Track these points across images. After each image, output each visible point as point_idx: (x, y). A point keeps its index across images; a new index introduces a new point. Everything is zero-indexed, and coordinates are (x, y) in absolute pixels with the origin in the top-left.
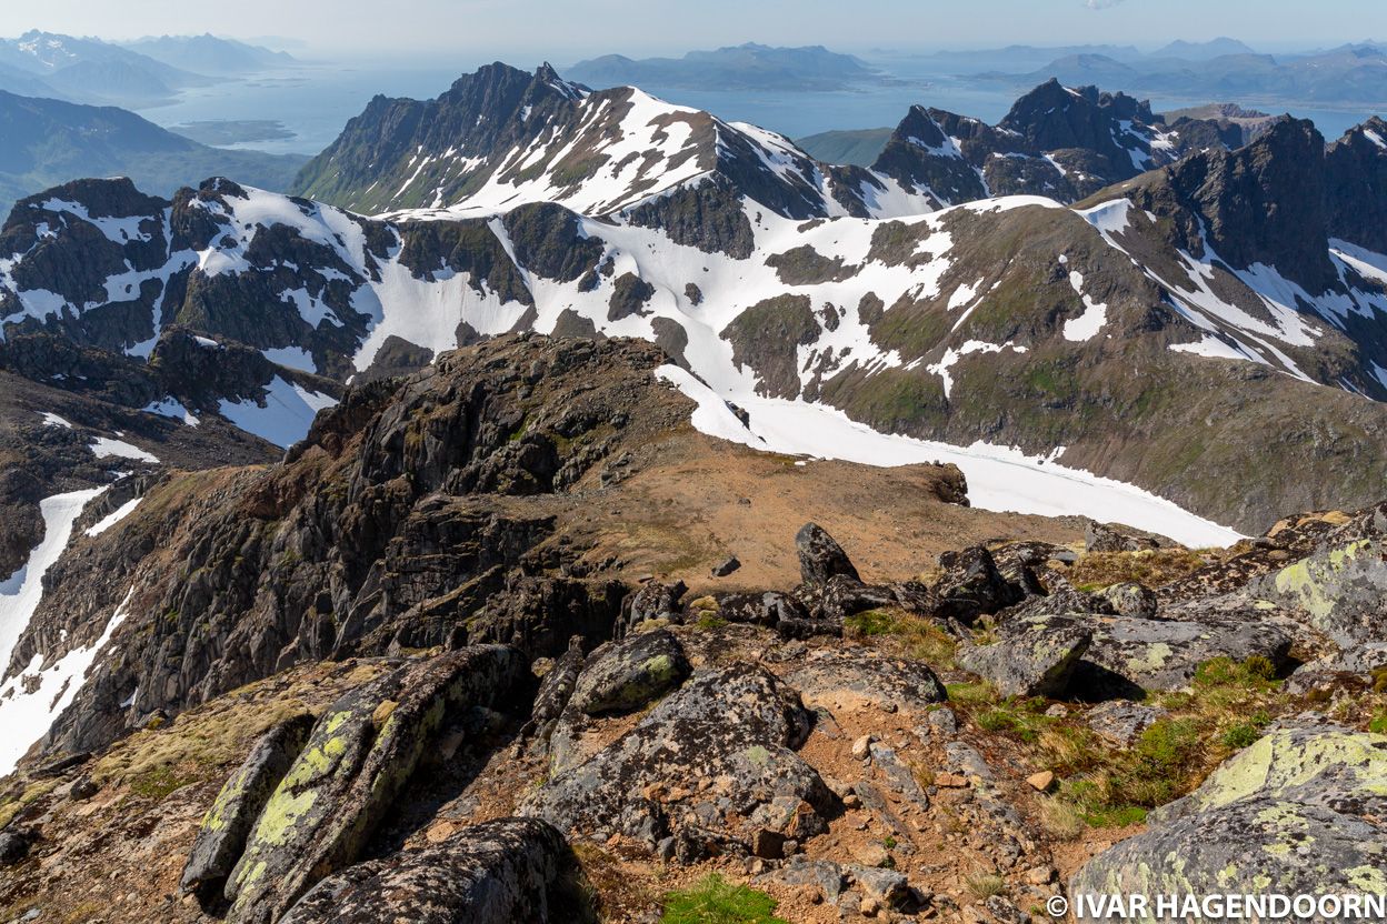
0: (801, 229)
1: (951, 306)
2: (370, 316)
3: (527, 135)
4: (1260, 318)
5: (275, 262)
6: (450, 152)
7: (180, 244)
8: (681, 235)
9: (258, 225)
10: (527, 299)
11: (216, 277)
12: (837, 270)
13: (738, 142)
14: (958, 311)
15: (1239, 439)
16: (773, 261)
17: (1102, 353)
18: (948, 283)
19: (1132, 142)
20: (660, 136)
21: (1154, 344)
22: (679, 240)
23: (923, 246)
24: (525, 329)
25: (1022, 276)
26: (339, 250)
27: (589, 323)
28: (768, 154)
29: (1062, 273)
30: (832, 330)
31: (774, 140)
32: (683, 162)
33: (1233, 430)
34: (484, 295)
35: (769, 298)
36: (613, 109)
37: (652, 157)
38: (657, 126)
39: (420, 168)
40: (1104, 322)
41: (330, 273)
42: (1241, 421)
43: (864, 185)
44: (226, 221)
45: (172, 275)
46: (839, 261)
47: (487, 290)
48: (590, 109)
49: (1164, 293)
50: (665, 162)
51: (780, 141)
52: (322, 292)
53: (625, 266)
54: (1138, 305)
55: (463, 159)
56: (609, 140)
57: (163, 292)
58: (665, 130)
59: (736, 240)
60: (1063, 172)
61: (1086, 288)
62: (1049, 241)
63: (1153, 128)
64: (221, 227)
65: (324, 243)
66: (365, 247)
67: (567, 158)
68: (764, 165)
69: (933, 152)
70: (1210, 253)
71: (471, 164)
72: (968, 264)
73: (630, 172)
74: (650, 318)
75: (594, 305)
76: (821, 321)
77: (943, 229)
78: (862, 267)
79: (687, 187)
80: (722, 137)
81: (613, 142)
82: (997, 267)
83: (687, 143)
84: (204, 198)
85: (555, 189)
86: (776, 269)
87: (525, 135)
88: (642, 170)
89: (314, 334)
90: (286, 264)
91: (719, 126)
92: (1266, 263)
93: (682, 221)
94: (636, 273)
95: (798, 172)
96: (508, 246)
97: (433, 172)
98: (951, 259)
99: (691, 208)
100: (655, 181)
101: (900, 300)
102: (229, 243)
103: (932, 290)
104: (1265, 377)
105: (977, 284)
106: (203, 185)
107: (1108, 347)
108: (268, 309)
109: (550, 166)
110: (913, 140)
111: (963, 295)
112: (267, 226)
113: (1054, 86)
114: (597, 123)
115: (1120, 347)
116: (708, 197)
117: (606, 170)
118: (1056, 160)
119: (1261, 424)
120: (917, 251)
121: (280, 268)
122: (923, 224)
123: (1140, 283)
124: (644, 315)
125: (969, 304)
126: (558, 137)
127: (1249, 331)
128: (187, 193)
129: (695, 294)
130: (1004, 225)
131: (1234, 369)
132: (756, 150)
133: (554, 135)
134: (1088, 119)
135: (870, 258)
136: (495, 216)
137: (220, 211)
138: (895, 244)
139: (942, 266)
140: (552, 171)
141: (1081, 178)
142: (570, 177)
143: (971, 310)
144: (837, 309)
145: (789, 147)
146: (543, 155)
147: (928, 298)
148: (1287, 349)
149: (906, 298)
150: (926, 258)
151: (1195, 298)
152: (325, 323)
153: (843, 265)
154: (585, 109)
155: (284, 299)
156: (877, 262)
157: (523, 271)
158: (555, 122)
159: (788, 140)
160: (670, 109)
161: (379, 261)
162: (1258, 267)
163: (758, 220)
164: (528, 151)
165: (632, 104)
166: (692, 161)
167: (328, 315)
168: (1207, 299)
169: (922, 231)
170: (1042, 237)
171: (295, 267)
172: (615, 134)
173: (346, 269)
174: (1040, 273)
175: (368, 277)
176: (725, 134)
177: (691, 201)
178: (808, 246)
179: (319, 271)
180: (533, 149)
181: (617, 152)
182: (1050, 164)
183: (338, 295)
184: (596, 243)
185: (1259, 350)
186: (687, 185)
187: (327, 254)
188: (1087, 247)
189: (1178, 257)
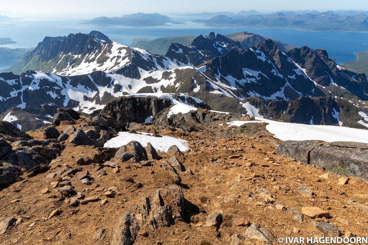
0: (149, 73)
1: (176, 87)
2: (65, 96)
3: (90, 52)
4: (228, 85)
5: (44, 86)
6: (70, 54)
7: (24, 85)
8: (127, 75)
9: (40, 79)
10: (97, 90)
11: (33, 91)
12: (156, 81)
13: (137, 53)
14: (177, 88)
15: (218, 106)
16: (144, 79)
17: (199, 94)
18: (175, 83)
19: (219, 46)
20: (120, 52)
21: (207, 92)
22: (126, 76)
23: (171, 76)
24: (97, 96)
25: (187, 81)
26: (57, 83)
27: (110, 94)
28: (143, 55)
29: (193, 81)
30: (156, 92)
31: (144, 52)
32: (125, 58)
33: (218, 105)
34: (88, 90)
35: (144, 87)
36: (109, 46)
37: (119, 57)
38: (119, 50)
39: (63, 57)
40: (200, 89)
41: (56, 88)
42: (219, 104)
43: (163, 60)
44: (33, 79)
45: (24, 91)
46: (157, 79)
47: (89, 89)
48: (104, 46)
49: (209, 83)
50: (122, 58)
51: (145, 51)
52: (55, 92)
53: (116, 82)
54: (204, 85)
55: (74, 55)
56: (109, 53)
57: (22, 94)
58: (121, 51)
59: (137, 76)
60: (203, 55)
61: (197, 83)
62: (191, 75)
63: (223, 43)
64: (33, 80)
65: (54, 82)
66: (62, 82)
67: (100, 57)
68: (142, 58)
69: (177, 52)
70: (220, 74)
71: (76, 56)
72: (178, 79)
73: (114, 60)
74: (122, 92)
75: (111, 91)
76: (154, 91)
77: (174, 73)
78: (161, 80)
79: (127, 66)
80: (133, 53)
81: (110, 54)
82: (183, 80)
83: (126, 54)
84: (28, 75)
85: (98, 64)
86: (145, 81)
87: (90, 51)
88: (117, 60)
89: (55, 100)
90: (47, 86)
91: (132, 50)
92: (230, 75)
93: (126, 73)
94: (118, 84)
95: (149, 58)
96: (92, 80)
97: (67, 59)
98: (176, 78)
99: (128, 70)
100: (120, 63)
101: (167, 86)
102: (35, 83)
103: (173, 84)
104: (223, 96)
105: (180, 83)
106: (27, 72)
107: (200, 93)
108: (45, 96)
109: (96, 59)
110: (172, 50)
111: (178, 85)
112: (42, 79)
113: (201, 36)
114: (106, 49)
115: (202, 93)
116: (131, 68)
117: (109, 60)
118: (201, 52)
119: (221, 104)
120: (170, 77)
121: (46, 88)
122: (171, 72)
123: (205, 82)
124: (121, 92)
125: (179, 86)
126: (97, 52)
127: (226, 88)
128: (24, 74)
129: (130, 87)
130: (184, 72)
131: (218, 95)
132: (140, 54)
133: (96, 52)
134: (209, 43)
135: (162, 78)
136: (89, 74)
137: (32, 77)
138: (166, 76)
139: (174, 80)
140: (97, 60)
141: (206, 56)
142: (101, 61)
143: (179, 87)
144: (157, 88)
145: (147, 53)
146: (94, 56)
147: (172, 86)
148: (232, 90)
149: (168, 86)
150: (171, 78)
151: (217, 83)
152: (56, 98)
153: (158, 80)
154: (102, 46)
155: (48, 94)
156: (163, 79)
157: (95, 84)
158: (96, 49)
159: (147, 51)
160: (122, 46)
161: (65, 84)
162: (229, 76)
163: (141, 72)
164: (90, 55)
165: (113, 45)
166: (127, 58)
167: (57, 96)
168: (219, 83)
169: (171, 73)
170: (190, 74)
171: (49, 87)
172: (110, 52)
173: (59, 86)
174: (189, 81)
175: (64, 88)
176: (134, 52)
177: (128, 69)
178: (151, 76)
179: (54, 87)
180: (92, 55)
181: (111, 56)
182: (200, 54)
183: (58, 92)
184: (110, 78)
185: (227, 91)
186: (126, 65)
187: (55, 84)
188: (197, 76)
189: (214, 76)
